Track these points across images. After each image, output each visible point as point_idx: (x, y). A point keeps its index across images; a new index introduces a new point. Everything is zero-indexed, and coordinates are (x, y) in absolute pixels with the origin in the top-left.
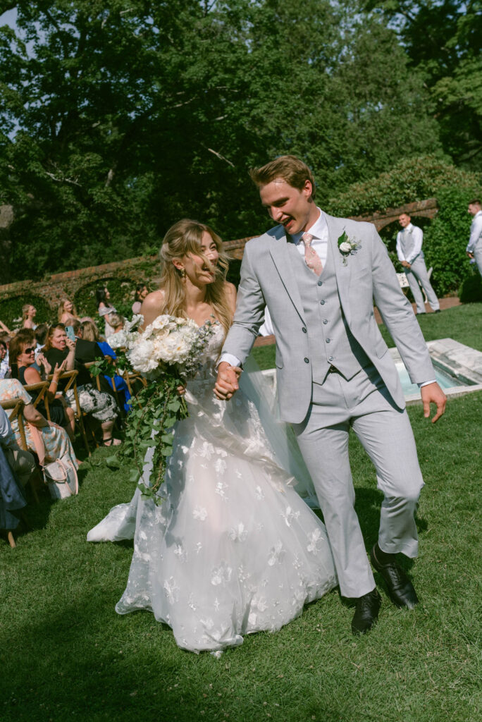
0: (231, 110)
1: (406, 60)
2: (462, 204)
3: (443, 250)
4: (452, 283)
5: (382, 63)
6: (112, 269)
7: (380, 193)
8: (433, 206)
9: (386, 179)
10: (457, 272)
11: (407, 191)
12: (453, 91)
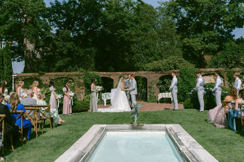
0: (119, 31)
1: (176, 31)
2: (188, 73)
3: (180, 87)
4: (181, 99)
5: (169, 30)
6: (67, 74)
7: (162, 65)
8: (178, 72)
9: (165, 61)
10: (183, 96)
11: (171, 66)
12: (188, 42)
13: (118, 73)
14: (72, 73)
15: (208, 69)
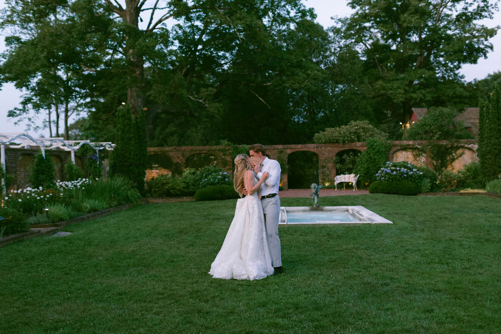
6: (207, 149)
7: (340, 135)
8: (364, 146)
9: (344, 129)
13: (276, 146)
14: (214, 147)
15: (405, 142)
